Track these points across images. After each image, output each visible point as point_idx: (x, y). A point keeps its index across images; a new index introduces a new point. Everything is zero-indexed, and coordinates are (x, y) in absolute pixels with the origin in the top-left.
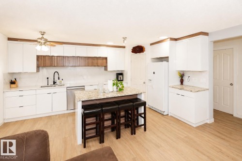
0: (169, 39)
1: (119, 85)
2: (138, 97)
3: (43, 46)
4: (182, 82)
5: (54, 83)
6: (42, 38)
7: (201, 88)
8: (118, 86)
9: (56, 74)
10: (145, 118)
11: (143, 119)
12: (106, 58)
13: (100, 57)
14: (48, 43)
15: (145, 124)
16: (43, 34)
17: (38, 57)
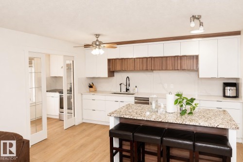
5: (127, 90)
9: (128, 79)
12: (197, 57)
16: (97, 36)
17: (109, 60)
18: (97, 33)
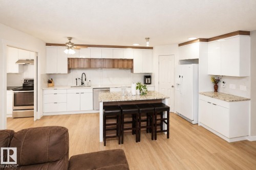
0: (199, 40)
1: (143, 89)
2: (163, 102)
3: (70, 49)
4: (216, 89)
5: (82, 83)
6: (70, 42)
7: (240, 98)
8: (141, 90)
9: (84, 75)
10: (168, 124)
11: (166, 125)
12: (132, 60)
13: (126, 59)
14: (75, 47)
15: (168, 131)
16: (70, 39)
17: (69, 59)
18: (70, 36)
